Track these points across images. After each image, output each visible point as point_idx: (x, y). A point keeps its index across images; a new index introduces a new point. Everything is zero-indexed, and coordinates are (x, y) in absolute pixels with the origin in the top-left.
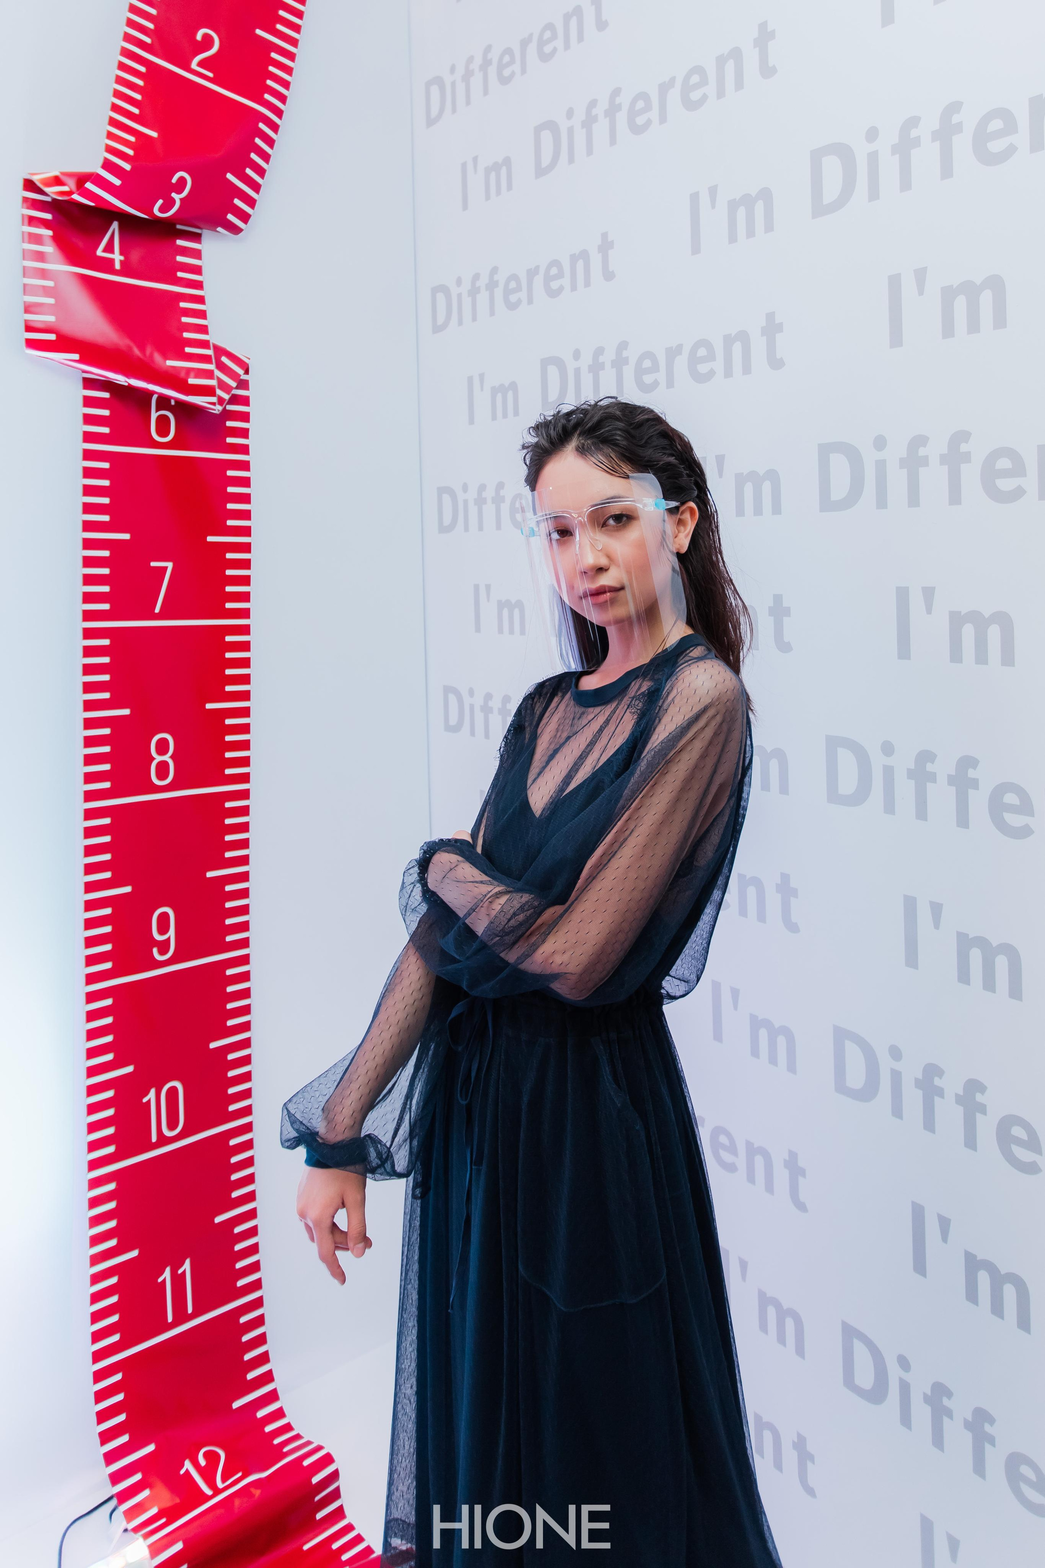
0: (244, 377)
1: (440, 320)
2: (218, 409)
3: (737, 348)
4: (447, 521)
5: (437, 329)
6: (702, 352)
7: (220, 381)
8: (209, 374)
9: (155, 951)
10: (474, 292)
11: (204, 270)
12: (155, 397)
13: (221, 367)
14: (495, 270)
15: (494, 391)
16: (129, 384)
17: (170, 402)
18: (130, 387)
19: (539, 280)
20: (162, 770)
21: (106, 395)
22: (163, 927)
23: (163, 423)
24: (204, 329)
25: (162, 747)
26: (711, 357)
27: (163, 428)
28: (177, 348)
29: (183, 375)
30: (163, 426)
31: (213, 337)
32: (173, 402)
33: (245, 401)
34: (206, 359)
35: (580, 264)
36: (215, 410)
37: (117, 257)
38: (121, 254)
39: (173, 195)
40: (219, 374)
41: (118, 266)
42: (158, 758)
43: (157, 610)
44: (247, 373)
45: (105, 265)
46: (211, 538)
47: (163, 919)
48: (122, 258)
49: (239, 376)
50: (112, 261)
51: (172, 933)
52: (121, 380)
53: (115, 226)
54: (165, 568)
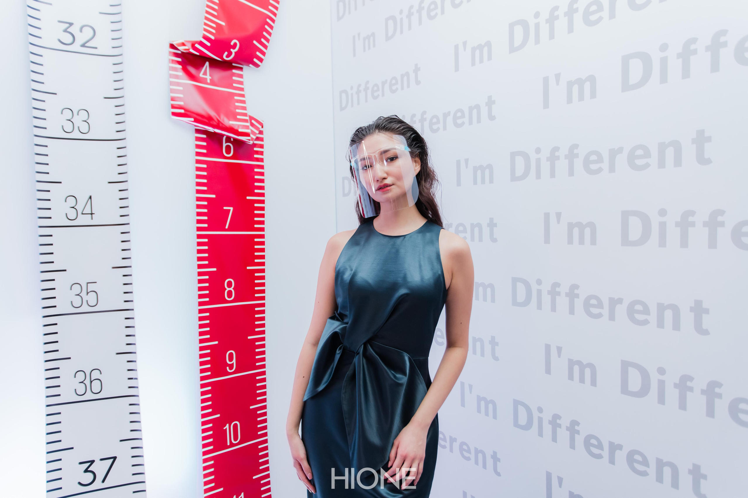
0: (261, 129)
1: (344, 105)
2: (251, 142)
3: (475, 112)
4: (346, 191)
5: (342, 109)
6: (459, 114)
7: (252, 131)
8: (247, 127)
9: (228, 368)
10: (358, 92)
11: (244, 83)
12: (224, 137)
13: (252, 125)
14: (367, 82)
16: (214, 131)
17: (231, 139)
18: (215, 133)
19: (387, 86)
20: (230, 293)
21: (204, 136)
22: (231, 359)
23: (228, 148)
24: (245, 108)
25: (229, 285)
26: (463, 116)
27: (228, 152)
28: (234, 116)
29: (236, 128)
30: (228, 149)
31: (248, 112)
32: (232, 140)
33: (262, 139)
34: (246, 121)
35: (405, 79)
37: (208, 77)
38: (210, 76)
39: (232, 50)
40: (251, 127)
41: (209, 81)
42: (228, 289)
43: (227, 227)
44: (262, 127)
45: (204, 81)
46: (248, 198)
47: (231, 355)
48: (210, 78)
49: (259, 128)
50: (206, 79)
51: (234, 361)
52: (211, 129)
53: (207, 64)
54: (229, 210)
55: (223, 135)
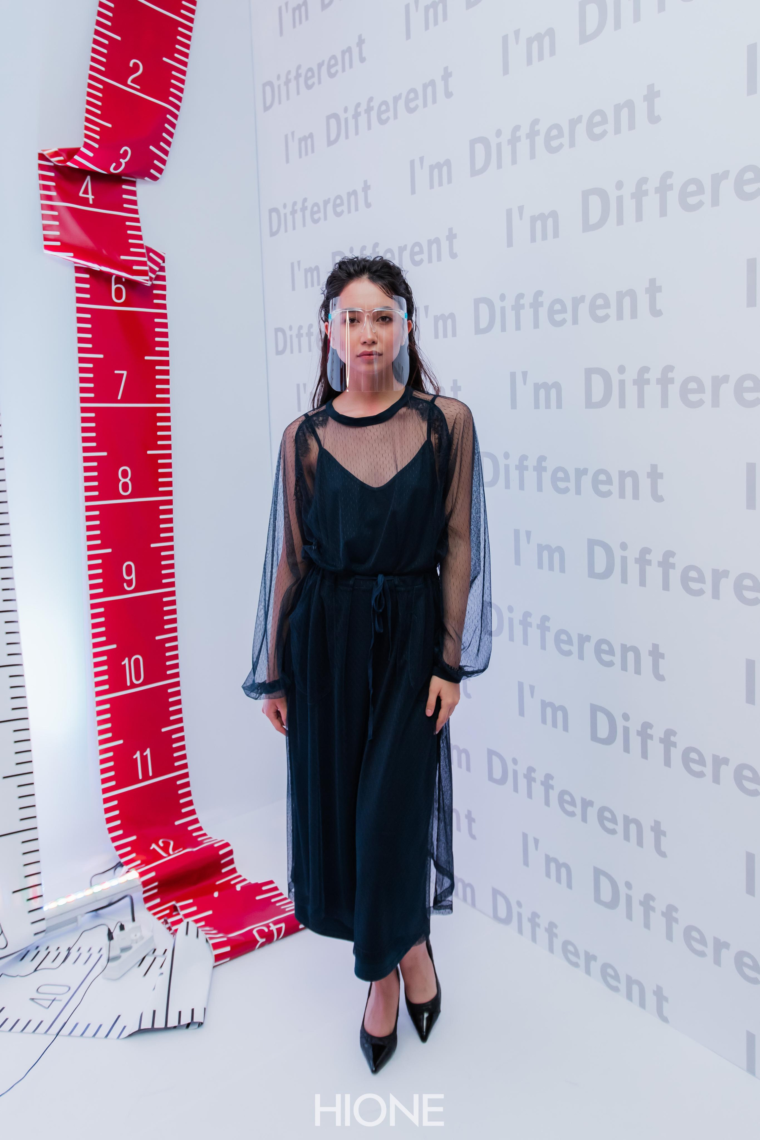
0: (162, 265)
1: (275, 229)
2: (149, 284)
3: (434, 247)
4: (281, 348)
5: (273, 234)
6: (417, 251)
7: (150, 268)
8: (144, 264)
9: (125, 585)
10: (293, 212)
11: (138, 203)
12: (114, 277)
13: (150, 259)
14: (305, 200)
15: (306, 271)
16: (100, 269)
17: (122, 280)
18: (101, 271)
19: (330, 207)
20: (125, 487)
21: (87, 276)
22: (129, 573)
23: (118, 291)
24: (140, 238)
25: (125, 474)
27: (119, 295)
28: (125, 249)
29: (130, 264)
30: (119, 293)
31: (145, 242)
32: (124, 280)
33: (163, 278)
34: (142, 254)
35: (353, 198)
36: (148, 284)
37: (91, 197)
38: (93, 195)
39: (121, 160)
40: (149, 263)
41: (91, 202)
42: (123, 480)
43: (119, 398)
44: (164, 262)
45: (84, 202)
46: (147, 358)
47: (129, 567)
48: (93, 197)
49: (160, 264)
50: (88, 199)
51: (133, 576)
52: (96, 267)
53: (88, 178)
54: (123, 374)
55: (111, 275)
